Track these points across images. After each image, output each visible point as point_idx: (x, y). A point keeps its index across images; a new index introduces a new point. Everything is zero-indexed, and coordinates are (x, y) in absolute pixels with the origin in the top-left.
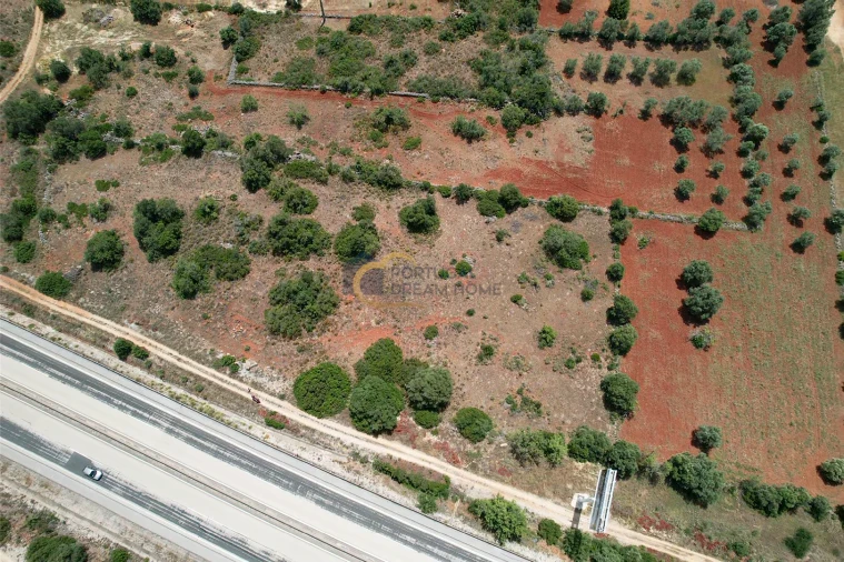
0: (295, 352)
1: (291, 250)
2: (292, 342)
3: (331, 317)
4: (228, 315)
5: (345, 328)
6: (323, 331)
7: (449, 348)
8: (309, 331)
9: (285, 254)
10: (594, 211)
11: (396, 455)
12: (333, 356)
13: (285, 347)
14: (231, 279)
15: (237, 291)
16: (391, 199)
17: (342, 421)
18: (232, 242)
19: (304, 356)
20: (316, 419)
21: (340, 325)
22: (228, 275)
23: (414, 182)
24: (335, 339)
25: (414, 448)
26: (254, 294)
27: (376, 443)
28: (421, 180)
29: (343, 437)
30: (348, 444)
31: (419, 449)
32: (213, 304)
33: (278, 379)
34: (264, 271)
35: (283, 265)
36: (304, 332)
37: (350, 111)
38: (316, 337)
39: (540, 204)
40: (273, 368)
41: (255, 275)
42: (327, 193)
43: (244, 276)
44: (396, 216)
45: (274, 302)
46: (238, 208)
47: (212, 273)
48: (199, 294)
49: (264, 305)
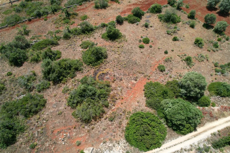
0: (110, 123)
1: (64, 76)
2: (102, 119)
3: (112, 93)
4: (50, 133)
5: (123, 93)
6: (114, 101)
7: (174, 68)
8: (107, 106)
9: (61, 80)
10: (164, 7)
11: (215, 130)
12: (131, 110)
13: (101, 125)
14: (36, 112)
15: (45, 116)
16: (94, 36)
17: (172, 137)
18: (24, 93)
19: (116, 122)
20: (158, 149)
21: (119, 93)
22: (33, 110)
23: (97, 26)
24: (124, 101)
25: (217, 119)
26: (58, 110)
27: (200, 134)
28: (100, 24)
29: (183, 146)
30: (188, 147)
31: (220, 118)
32: (33, 135)
33: (114, 146)
34: (55, 96)
35: (64, 86)
36: (105, 109)
37: (48, 21)
38: (114, 108)
39: (147, 12)
40: (104, 143)
41: (51, 101)
42: (62, 47)
43: (44, 106)
44: (102, 39)
45: (74, 105)
46: (16, 76)
47: (21, 117)
48: (18, 136)
49: (69, 112)
